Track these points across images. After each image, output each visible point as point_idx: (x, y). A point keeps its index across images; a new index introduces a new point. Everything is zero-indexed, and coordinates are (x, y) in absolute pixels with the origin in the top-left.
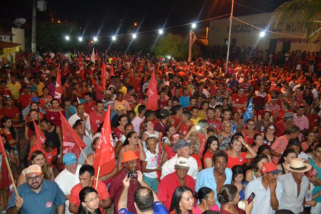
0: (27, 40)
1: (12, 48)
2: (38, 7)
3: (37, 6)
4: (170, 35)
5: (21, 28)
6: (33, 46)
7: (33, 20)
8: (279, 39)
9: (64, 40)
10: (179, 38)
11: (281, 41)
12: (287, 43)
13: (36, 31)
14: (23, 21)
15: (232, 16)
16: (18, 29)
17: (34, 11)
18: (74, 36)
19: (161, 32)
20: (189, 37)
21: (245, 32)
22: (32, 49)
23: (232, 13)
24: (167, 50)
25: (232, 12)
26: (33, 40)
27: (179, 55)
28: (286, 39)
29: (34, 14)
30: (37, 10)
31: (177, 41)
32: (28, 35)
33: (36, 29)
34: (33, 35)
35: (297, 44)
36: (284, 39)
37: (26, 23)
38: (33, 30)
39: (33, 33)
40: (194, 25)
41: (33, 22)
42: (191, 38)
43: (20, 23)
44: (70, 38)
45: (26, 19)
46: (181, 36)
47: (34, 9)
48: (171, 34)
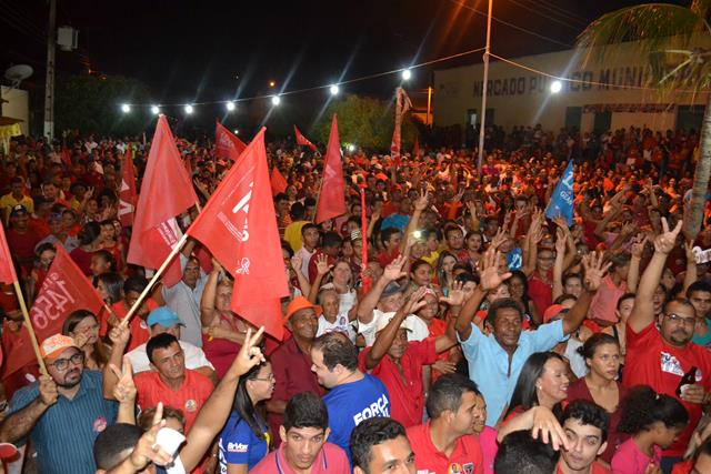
0: (33, 116)
1: (4, 128)
2: (59, 43)
3: (56, 39)
4: (353, 98)
5: (21, 87)
6: (48, 127)
7: (49, 69)
8: (586, 107)
9: (118, 113)
10: (373, 105)
11: (590, 110)
12: (603, 115)
13: (55, 94)
14: (26, 71)
15: (487, 52)
16: (13, 90)
17: (49, 53)
18: (141, 103)
19: (335, 90)
20: (395, 102)
21: (512, 93)
22: (46, 135)
23: (488, 47)
24: (348, 130)
25: (488, 43)
26: (47, 113)
27: (374, 141)
28: (602, 105)
29: (51, 57)
30: (58, 48)
31: (369, 111)
32: (35, 105)
33: (55, 90)
34: (49, 103)
35: (625, 115)
36: (597, 105)
37: (33, 75)
38: (48, 94)
39: (47, 100)
40: (406, 75)
41: (48, 75)
42: (399, 103)
43: (19, 76)
44: (131, 107)
45: (33, 67)
46: (377, 101)
47: (50, 45)
48: (355, 96)
